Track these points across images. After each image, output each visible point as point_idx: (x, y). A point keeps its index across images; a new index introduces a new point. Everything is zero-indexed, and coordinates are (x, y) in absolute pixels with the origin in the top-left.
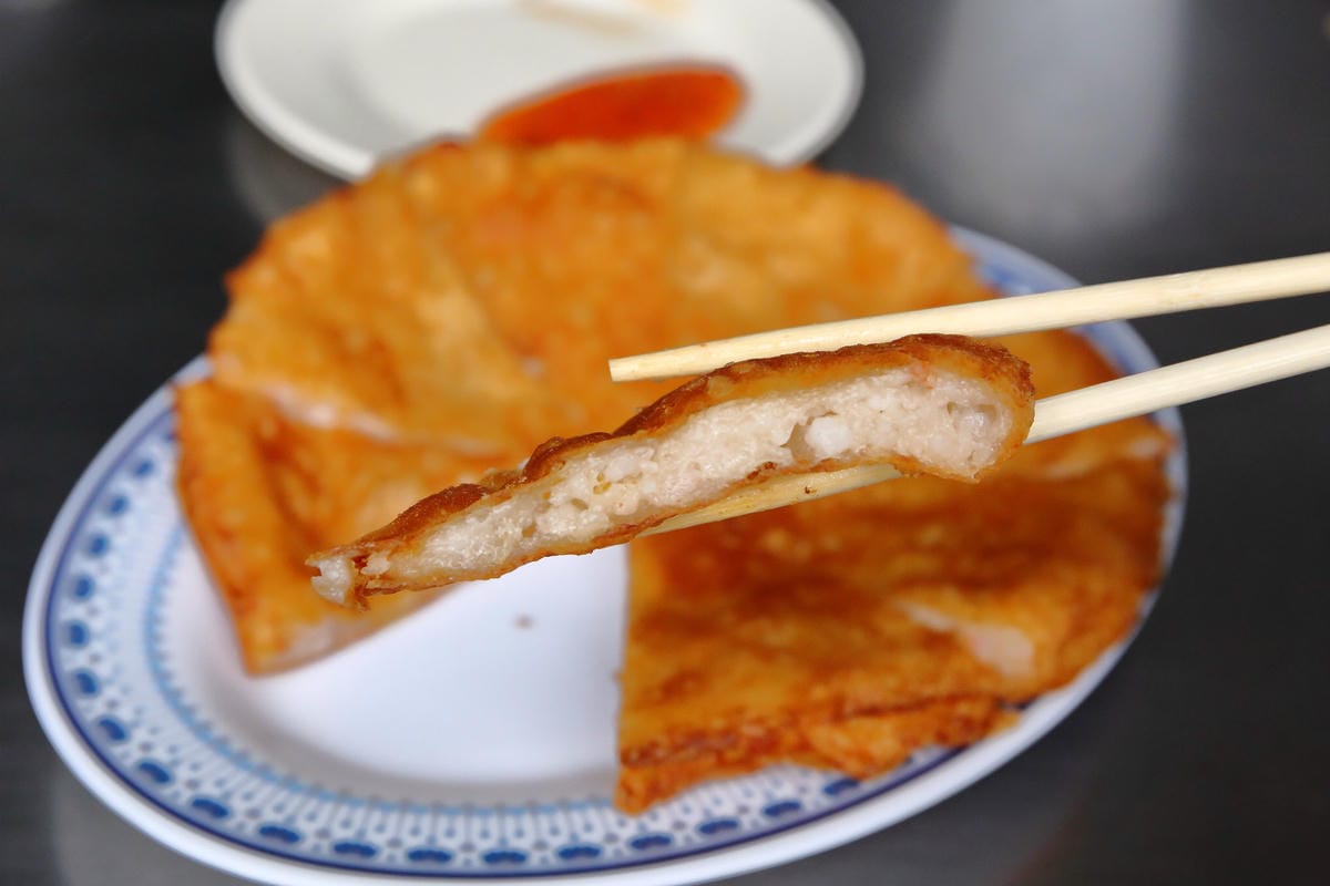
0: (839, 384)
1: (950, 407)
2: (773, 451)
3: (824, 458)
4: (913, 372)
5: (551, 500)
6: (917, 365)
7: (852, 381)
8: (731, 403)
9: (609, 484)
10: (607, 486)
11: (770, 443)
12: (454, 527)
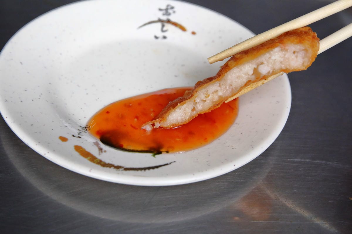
0: (262, 56)
1: (294, 52)
2: (249, 77)
3: (263, 76)
4: (281, 47)
5: (196, 102)
6: (282, 45)
7: (265, 54)
8: (235, 68)
9: (209, 95)
10: (209, 96)
11: (249, 75)
12: (174, 113)
